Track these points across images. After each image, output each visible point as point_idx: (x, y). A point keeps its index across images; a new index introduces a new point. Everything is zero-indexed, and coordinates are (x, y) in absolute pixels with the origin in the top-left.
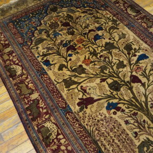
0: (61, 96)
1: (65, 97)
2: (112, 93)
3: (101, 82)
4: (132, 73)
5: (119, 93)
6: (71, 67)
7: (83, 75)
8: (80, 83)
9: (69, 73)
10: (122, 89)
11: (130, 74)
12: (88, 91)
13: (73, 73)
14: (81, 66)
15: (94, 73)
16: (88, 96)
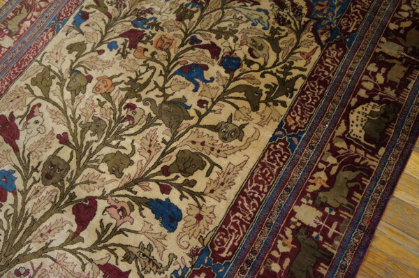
0: (11, 82)
1: (12, 88)
2: (35, 169)
3: (59, 136)
4: (103, 197)
5: (40, 184)
6: (82, 62)
7: (68, 95)
8: (47, 99)
9: (66, 66)
10: (50, 188)
11: (98, 193)
12: (32, 121)
13: (66, 76)
14: (89, 79)
15: (78, 113)
16: (20, 127)
